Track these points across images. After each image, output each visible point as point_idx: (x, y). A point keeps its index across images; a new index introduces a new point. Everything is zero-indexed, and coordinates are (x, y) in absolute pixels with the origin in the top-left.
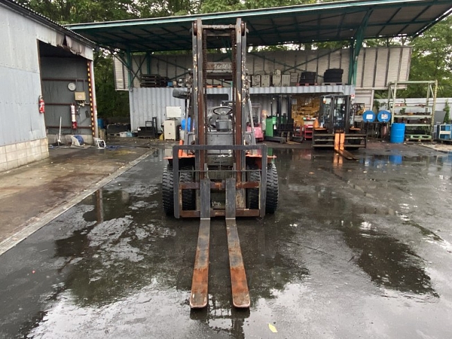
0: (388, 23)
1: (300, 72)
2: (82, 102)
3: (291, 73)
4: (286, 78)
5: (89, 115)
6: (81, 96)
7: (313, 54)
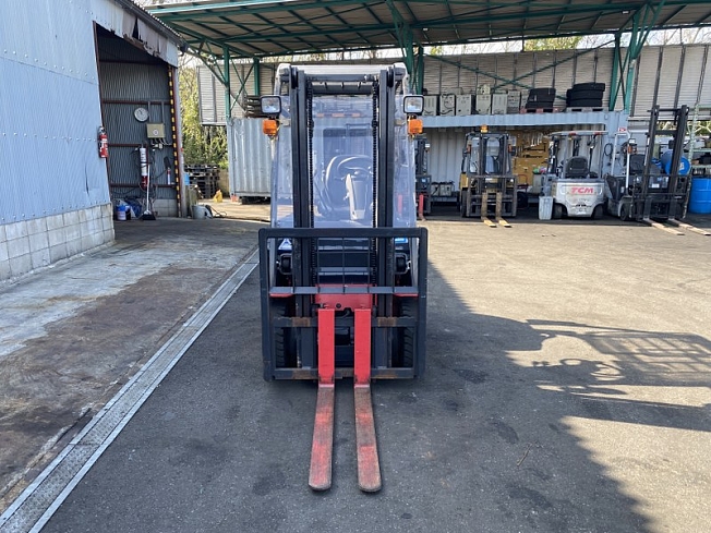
2: (158, 140)
3: (507, 91)
4: (501, 100)
5: (171, 163)
6: (157, 131)
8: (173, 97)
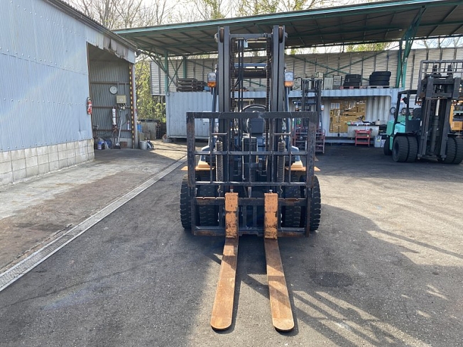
0: (441, 22)
1: (344, 76)
2: (122, 105)
3: (334, 75)
4: (329, 81)
5: (130, 118)
6: (122, 99)
7: (357, 56)
8: (131, 81)
